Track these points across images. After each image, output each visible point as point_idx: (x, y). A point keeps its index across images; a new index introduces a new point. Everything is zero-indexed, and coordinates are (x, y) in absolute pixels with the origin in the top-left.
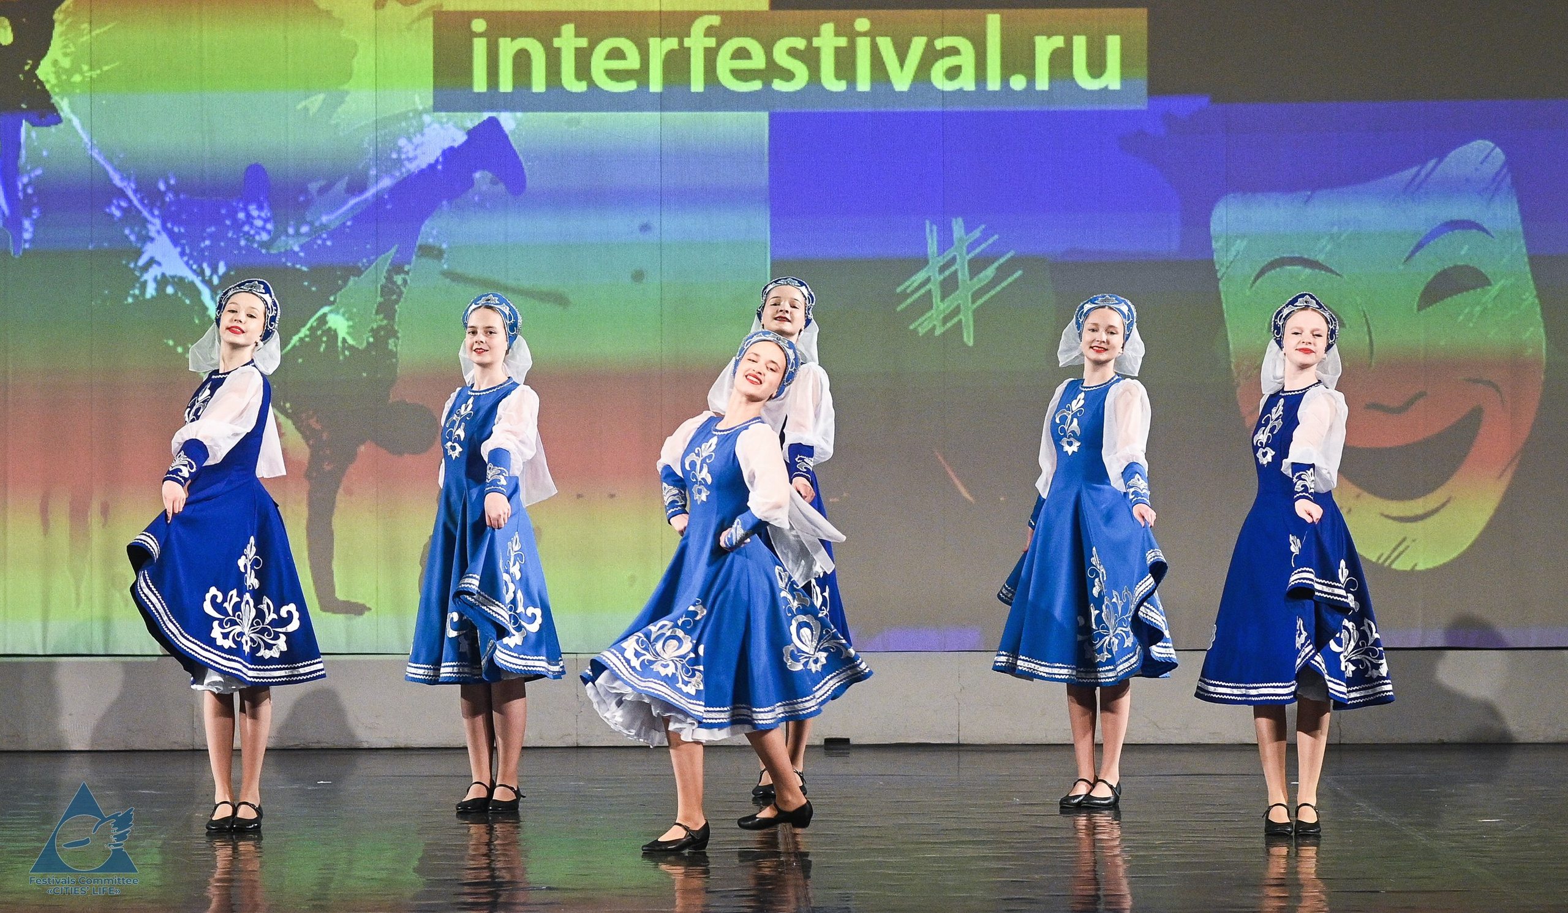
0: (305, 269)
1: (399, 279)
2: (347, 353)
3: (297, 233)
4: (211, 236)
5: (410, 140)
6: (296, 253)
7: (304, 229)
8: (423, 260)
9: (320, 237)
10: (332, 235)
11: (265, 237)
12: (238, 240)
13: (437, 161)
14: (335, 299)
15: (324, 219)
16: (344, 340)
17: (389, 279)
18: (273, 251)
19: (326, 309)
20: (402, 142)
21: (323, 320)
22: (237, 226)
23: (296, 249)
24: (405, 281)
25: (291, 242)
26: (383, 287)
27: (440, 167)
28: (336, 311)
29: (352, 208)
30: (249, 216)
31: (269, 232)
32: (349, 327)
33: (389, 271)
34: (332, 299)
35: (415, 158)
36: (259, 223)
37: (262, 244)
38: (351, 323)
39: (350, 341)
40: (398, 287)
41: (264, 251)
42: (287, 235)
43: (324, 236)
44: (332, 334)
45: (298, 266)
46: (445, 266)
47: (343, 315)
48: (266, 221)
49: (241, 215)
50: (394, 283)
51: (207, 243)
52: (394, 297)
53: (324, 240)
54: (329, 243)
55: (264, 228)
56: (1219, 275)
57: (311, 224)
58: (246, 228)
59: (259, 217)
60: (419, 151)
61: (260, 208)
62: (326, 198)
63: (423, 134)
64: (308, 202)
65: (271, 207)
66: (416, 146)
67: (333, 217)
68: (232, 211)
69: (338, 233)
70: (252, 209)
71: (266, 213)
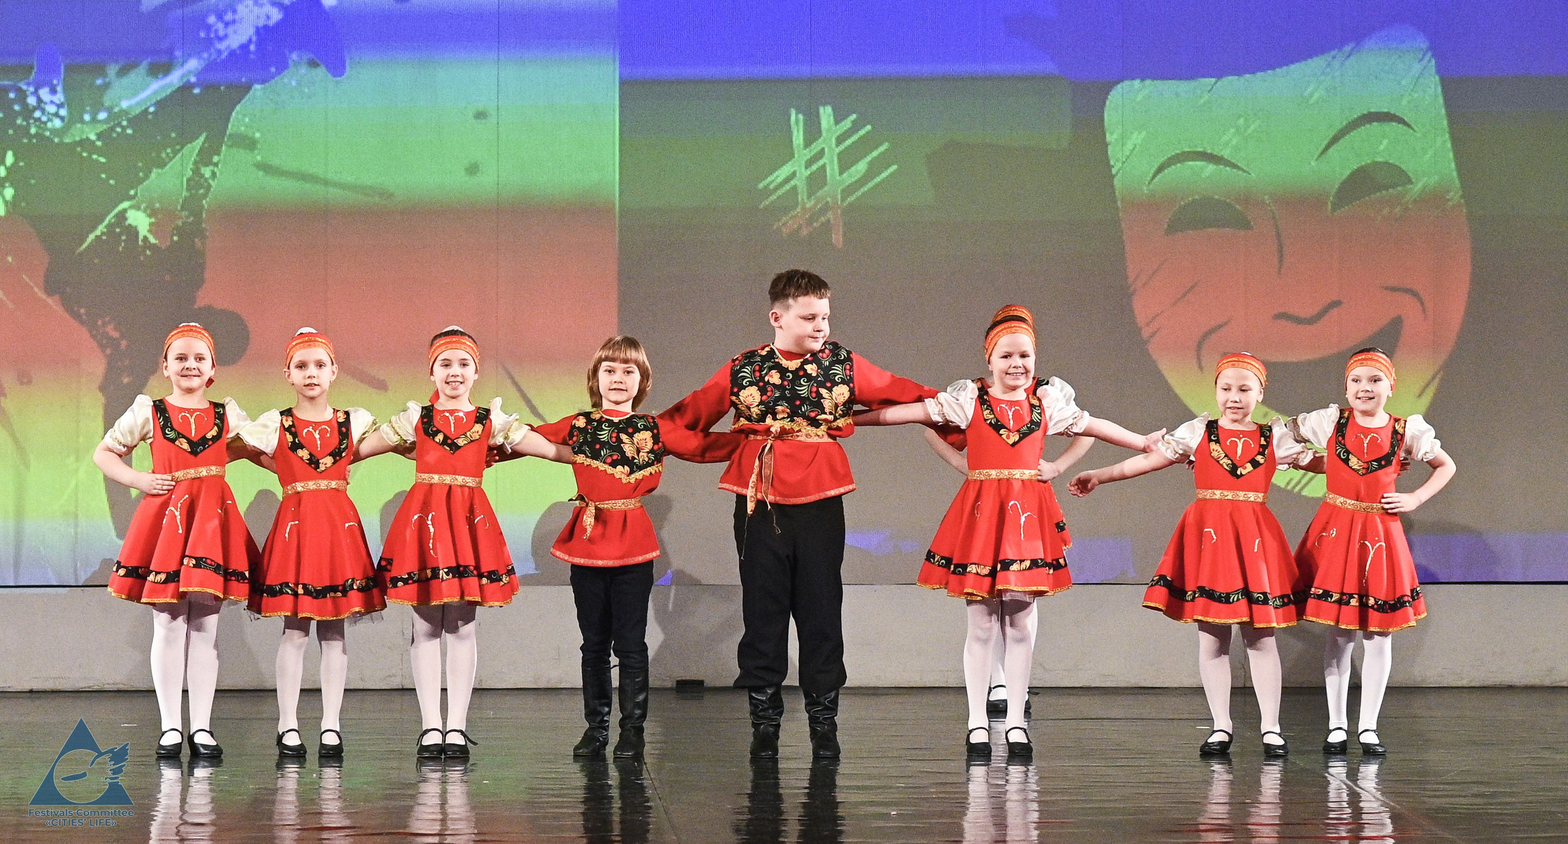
0: (103, 160)
1: (207, 172)
2: (148, 252)
3: (94, 120)
5: (220, 17)
6: (93, 142)
7: (102, 116)
8: (234, 150)
9: (119, 124)
10: (133, 122)
11: (57, 123)
12: (28, 127)
13: (250, 41)
14: (136, 194)
15: (124, 105)
16: (145, 238)
17: (196, 171)
18: (67, 140)
19: (125, 205)
20: (212, 19)
21: (122, 216)
22: (28, 112)
23: (93, 137)
24: (214, 174)
25: (86, 129)
26: (188, 180)
27: (252, 47)
28: (137, 207)
29: (155, 93)
30: (40, 100)
31: (62, 119)
32: (151, 224)
33: (196, 163)
34: (132, 192)
35: (226, 36)
36: (52, 109)
37: (54, 131)
38: (153, 220)
39: (152, 240)
40: (206, 180)
41: (56, 140)
42: (82, 121)
43: (125, 123)
44: (133, 232)
45: (95, 157)
46: (259, 158)
47: (145, 211)
48: (60, 106)
49: (32, 101)
50: (202, 176)
52: (202, 191)
53: (124, 128)
54: (129, 131)
55: (57, 115)
56: (1114, 171)
57: (109, 110)
58: (37, 114)
59: (52, 102)
60: (230, 29)
61: (53, 91)
62: (125, 81)
63: (234, 11)
64: (107, 86)
65: (65, 91)
66: (227, 24)
67: (133, 101)
68: (22, 96)
69: (139, 120)
70: (44, 93)
71: (59, 97)
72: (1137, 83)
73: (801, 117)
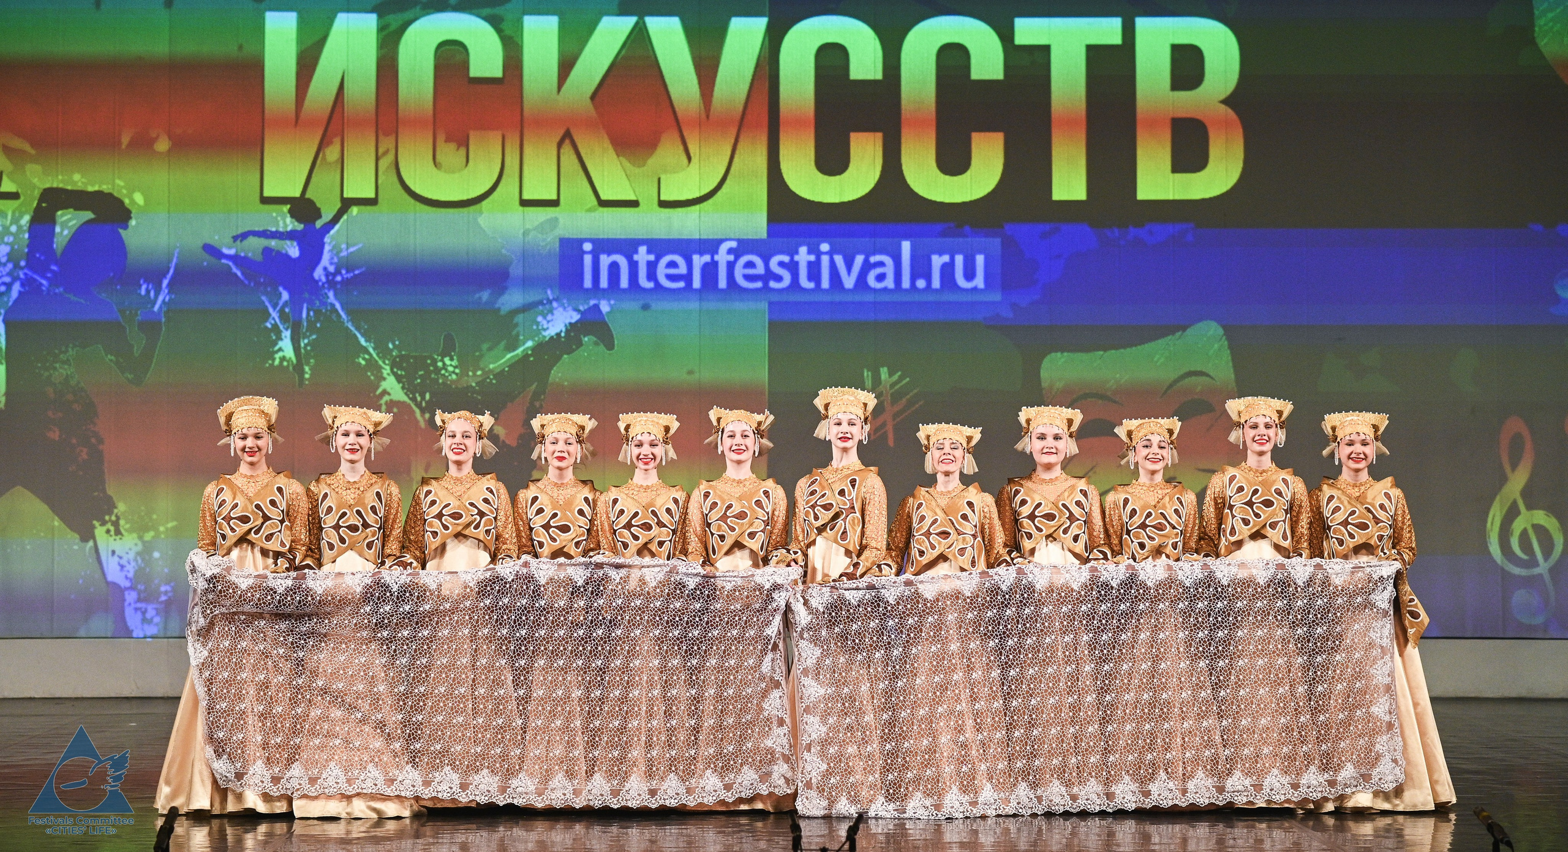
0: (479, 397)
3: (475, 374)
4: (420, 377)
6: (474, 387)
7: (479, 373)
9: (488, 377)
10: (495, 376)
11: (454, 377)
12: (437, 380)
15: (491, 366)
16: (503, 441)
22: (437, 370)
23: (474, 384)
27: (563, 334)
29: (509, 359)
30: (444, 364)
31: (457, 374)
32: (506, 434)
35: (548, 328)
36: (451, 369)
37: (452, 381)
39: (507, 442)
42: (468, 376)
48: (455, 367)
49: (440, 364)
51: (419, 381)
53: (491, 380)
54: (494, 381)
55: (454, 372)
57: (482, 369)
58: (443, 372)
59: (451, 365)
60: (550, 324)
61: (452, 359)
62: (493, 353)
63: (553, 314)
64: (481, 356)
65: (458, 360)
66: (548, 322)
67: (496, 365)
68: (435, 362)
69: (499, 375)
70: (447, 360)
71: (455, 363)
72: (1059, 354)
73: (870, 373)
